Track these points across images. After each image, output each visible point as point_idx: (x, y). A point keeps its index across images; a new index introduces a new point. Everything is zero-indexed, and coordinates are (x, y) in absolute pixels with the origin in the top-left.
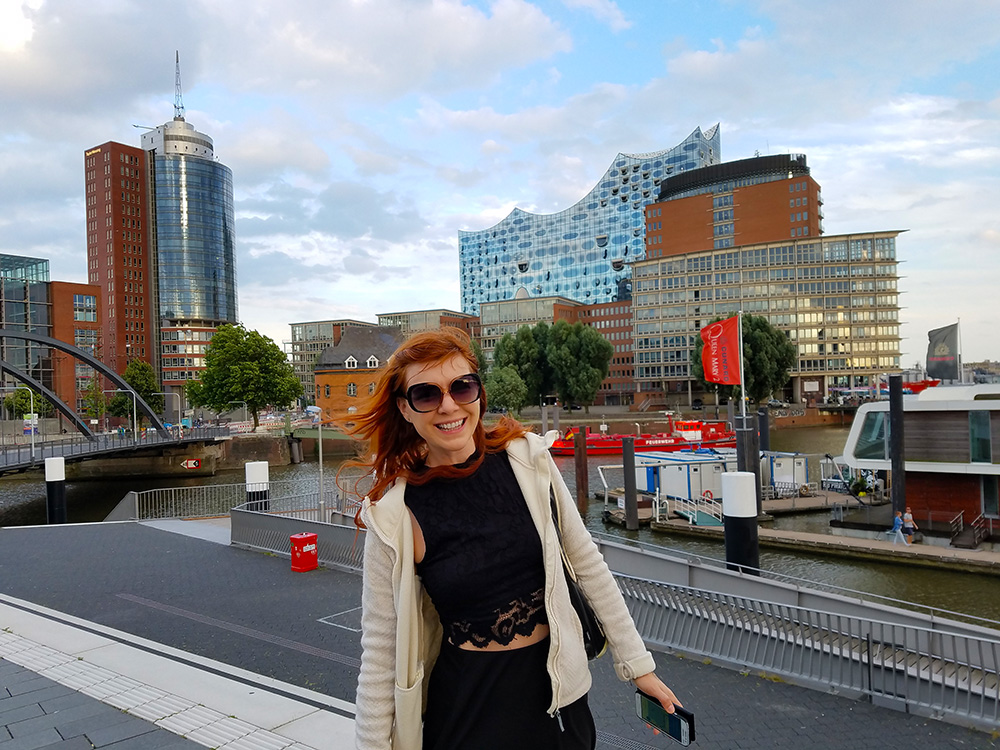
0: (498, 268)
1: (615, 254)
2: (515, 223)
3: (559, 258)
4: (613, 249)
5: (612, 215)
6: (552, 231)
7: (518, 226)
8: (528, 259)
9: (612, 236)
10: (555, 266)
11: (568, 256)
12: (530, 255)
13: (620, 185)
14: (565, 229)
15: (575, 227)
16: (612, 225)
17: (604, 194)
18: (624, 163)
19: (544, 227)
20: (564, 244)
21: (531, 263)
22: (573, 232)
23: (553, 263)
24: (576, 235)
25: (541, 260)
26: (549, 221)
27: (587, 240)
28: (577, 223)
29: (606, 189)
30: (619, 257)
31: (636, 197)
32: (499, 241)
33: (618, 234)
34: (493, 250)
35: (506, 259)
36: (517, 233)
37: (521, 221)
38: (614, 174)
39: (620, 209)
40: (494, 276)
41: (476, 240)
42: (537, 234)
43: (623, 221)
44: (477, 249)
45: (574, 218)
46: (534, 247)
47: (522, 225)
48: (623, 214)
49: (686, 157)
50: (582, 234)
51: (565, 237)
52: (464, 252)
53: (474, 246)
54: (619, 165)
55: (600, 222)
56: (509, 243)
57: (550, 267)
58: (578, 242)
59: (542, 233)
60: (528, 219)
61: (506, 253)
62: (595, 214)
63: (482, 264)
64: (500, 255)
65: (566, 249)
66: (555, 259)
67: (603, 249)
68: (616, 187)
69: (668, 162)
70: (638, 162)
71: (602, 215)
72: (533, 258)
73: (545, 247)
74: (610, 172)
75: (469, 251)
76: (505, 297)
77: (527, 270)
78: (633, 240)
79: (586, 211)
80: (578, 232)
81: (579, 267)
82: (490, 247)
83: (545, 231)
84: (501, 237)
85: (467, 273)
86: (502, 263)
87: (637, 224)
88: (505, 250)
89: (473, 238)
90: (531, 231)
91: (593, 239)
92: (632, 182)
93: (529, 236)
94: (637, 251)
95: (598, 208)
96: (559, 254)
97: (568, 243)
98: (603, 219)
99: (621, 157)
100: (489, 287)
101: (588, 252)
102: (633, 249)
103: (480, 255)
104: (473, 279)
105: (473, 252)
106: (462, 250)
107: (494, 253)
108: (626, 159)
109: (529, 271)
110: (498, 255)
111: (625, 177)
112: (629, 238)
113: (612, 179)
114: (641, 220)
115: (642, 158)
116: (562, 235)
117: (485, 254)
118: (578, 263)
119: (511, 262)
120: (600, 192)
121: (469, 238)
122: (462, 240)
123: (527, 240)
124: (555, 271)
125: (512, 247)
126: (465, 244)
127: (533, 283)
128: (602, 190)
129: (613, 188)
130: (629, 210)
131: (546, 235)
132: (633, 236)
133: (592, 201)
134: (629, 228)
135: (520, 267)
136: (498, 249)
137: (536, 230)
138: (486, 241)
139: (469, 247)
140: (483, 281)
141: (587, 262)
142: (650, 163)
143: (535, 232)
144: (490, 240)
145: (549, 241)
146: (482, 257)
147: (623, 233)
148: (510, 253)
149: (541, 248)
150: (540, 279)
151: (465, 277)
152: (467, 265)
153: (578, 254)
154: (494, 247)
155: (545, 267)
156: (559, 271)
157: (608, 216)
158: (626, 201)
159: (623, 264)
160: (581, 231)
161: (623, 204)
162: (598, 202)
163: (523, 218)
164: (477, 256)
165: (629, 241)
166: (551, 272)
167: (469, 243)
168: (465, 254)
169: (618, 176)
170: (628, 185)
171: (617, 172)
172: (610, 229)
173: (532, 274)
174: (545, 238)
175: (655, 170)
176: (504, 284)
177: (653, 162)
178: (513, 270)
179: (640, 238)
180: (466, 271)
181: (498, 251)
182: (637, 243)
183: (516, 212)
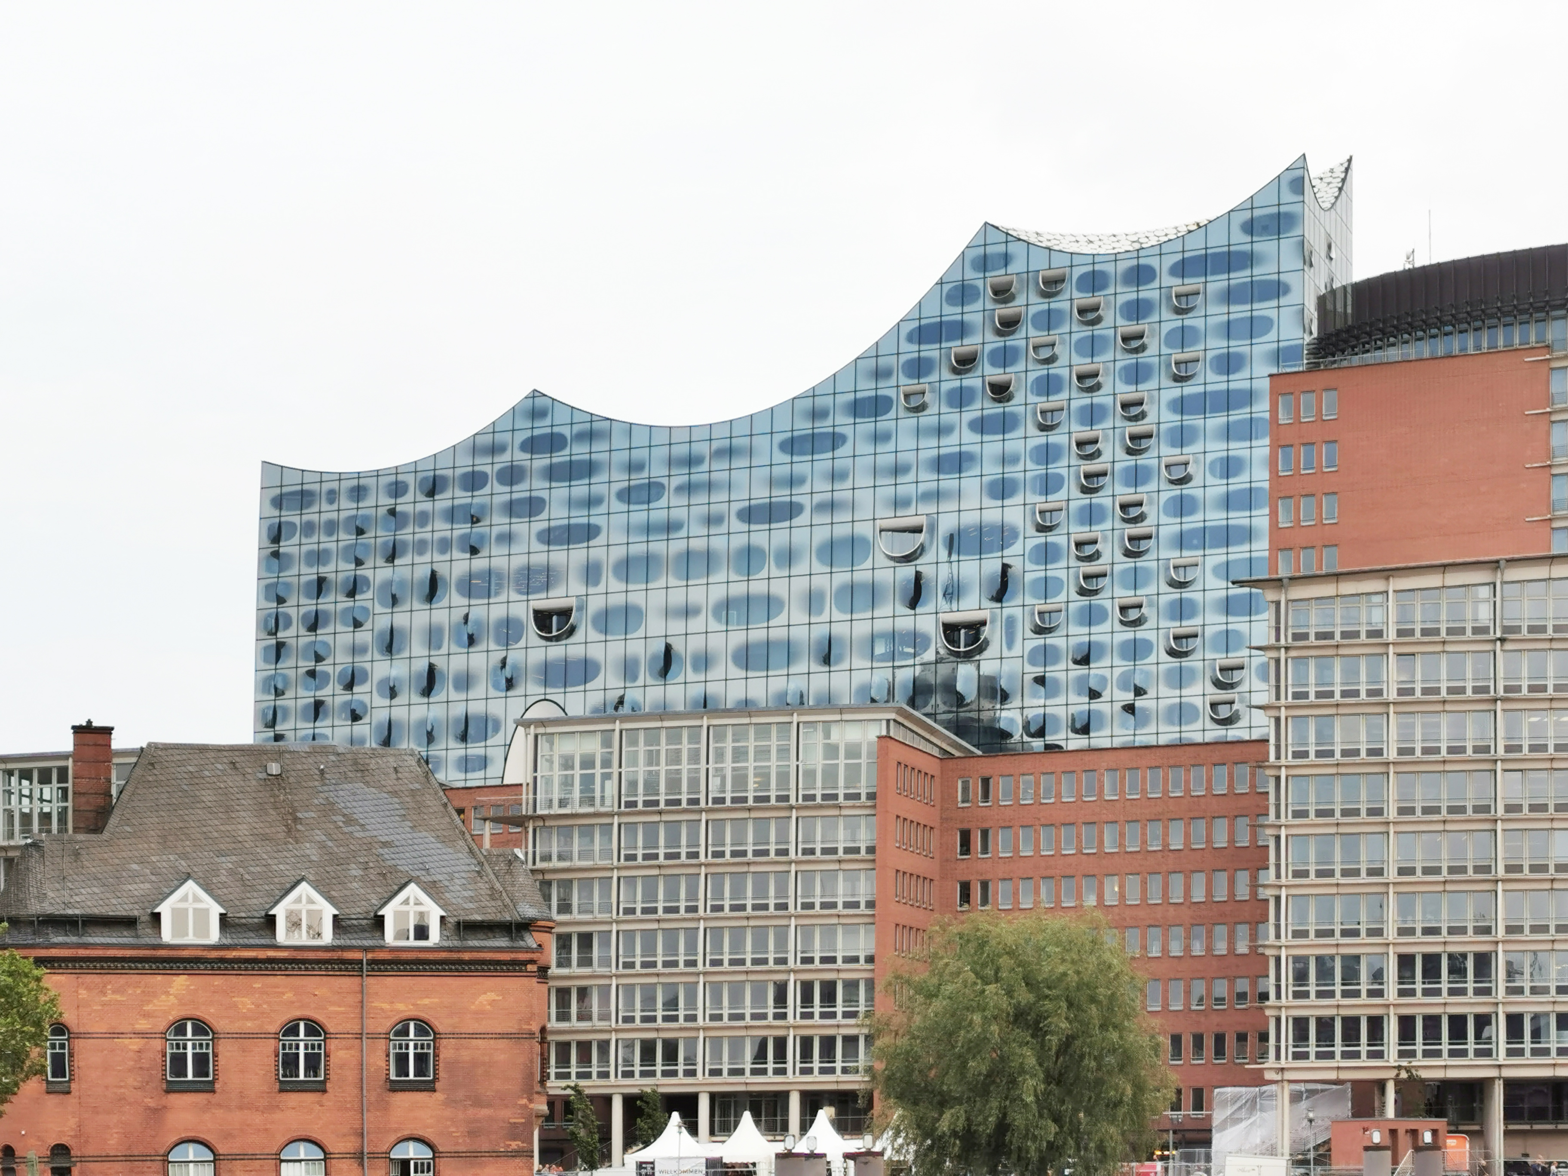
0: (440, 616)
1: (953, 592)
2: (532, 445)
3: (718, 593)
4: (947, 572)
5: (950, 445)
6: (689, 488)
7: (542, 461)
8: (577, 587)
9: (947, 524)
10: (696, 624)
11: (758, 587)
12: (591, 573)
13: (981, 339)
14: (749, 486)
15: (793, 481)
16: (949, 482)
17: (919, 368)
19: (658, 471)
20: (739, 541)
21: (595, 604)
22: (782, 495)
23: (688, 612)
24: (792, 510)
25: (637, 598)
26: (681, 450)
27: (842, 531)
28: (802, 465)
29: (931, 351)
30: (971, 607)
31: (1048, 385)
32: (451, 515)
33: (970, 518)
34: (421, 547)
35: (480, 585)
36: (538, 486)
37: (554, 442)
38: (960, 294)
39: (981, 426)
40: (418, 649)
41: (345, 503)
42: (627, 495)
43: (992, 471)
44: (346, 538)
45: (791, 446)
46: (611, 547)
47: (561, 457)
48: (993, 445)
49: (1249, 259)
50: (820, 507)
51: (749, 515)
52: (287, 547)
53: (331, 527)
54: (984, 263)
55: (898, 470)
56: (499, 523)
57: (677, 626)
58: (800, 537)
59: (650, 492)
60: (590, 436)
61: (479, 563)
62: (878, 438)
63: (364, 598)
64: (455, 567)
65: (749, 560)
66: (697, 595)
67: (907, 572)
68: (969, 344)
69: (1182, 269)
70: (1059, 262)
71: (906, 442)
72: (601, 588)
73: (658, 547)
74: (946, 288)
75: (310, 544)
76: (464, 737)
77: (572, 631)
78: (1031, 543)
79: (843, 423)
80: (805, 500)
81: (799, 634)
82: (406, 535)
83: (662, 486)
84: (462, 497)
85: (292, 632)
86: (458, 600)
87: (1048, 485)
88: (474, 551)
89: (332, 496)
90: (599, 484)
91: (864, 529)
92: (1032, 332)
93: (591, 502)
94: (1046, 587)
95: (892, 414)
96: (719, 576)
97: (760, 536)
98: (910, 457)
99: (993, 236)
100: (393, 693)
101: (842, 577)
102: (1029, 577)
103: (359, 562)
104: (319, 658)
105: (327, 552)
106: (276, 539)
107: (427, 558)
108: (1013, 248)
109: (578, 636)
110: (442, 570)
111: (1007, 310)
112: (1014, 534)
113: (952, 313)
114: (1064, 472)
115: (1074, 248)
116: (736, 507)
117: (380, 562)
118: (799, 616)
119: (503, 598)
120: (903, 358)
121: (311, 494)
122: (278, 502)
123: (580, 518)
124: (696, 644)
125: (508, 538)
126: (292, 517)
127: (597, 683)
128: (910, 350)
129: (957, 347)
130: (1019, 433)
131: (663, 502)
132: (1031, 531)
133: (867, 389)
134: (1018, 499)
135: (543, 619)
136: (445, 545)
137: (621, 480)
138: (392, 512)
139: (309, 528)
140: (368, 666)
141: (837, 615)
142: (1109, 268)
143: (616, 487)
144: (409, 508)
145: (678, 526)
146: (369, 573)
147: (992, 516)
148: (499, 563)
149: (639, 549)
150: (629, 669)
151: (280, 647)
152: (292, 601)
153: (800, 585)
154: (425, 534)
155: (655, 626)
156: (716, 642)
157: (930, 448)
158: (1009, 398)
159: (986, 632)
160: (817, 498)
161: (994, 409)
162: (892, 393)
163: (566, 431)
164: (343, 566)
165: (1016, 548)
166: (678, 646)
167: (311, 515)
168: (289, 556)
169: (978, 306)
170: (1017, 340)
171: (975, 288)
172: (937, 495)
173: (596, 652)
174: (658, 515)
175: (1128, 295)
176: (465, 682)
177: (1122, 266)
178: (508, 631)
179: (1062, 540)
180: (288, 625)
181: (443, 551)
182: (1047, 554)
183: (536, 406)
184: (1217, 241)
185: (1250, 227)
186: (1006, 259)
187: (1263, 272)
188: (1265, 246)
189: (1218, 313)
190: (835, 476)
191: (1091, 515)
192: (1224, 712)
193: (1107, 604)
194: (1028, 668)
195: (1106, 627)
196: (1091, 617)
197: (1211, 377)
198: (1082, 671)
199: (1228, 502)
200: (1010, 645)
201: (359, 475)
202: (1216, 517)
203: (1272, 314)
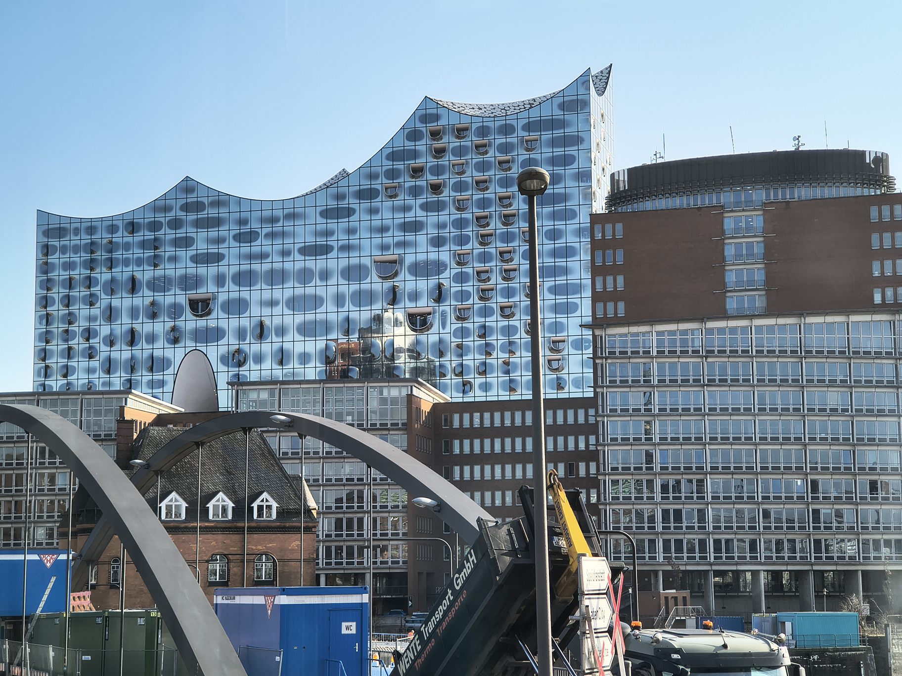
0: (138, 301)
1: (415, 296)
2: (186, 208)
3: (288, 293)
4: (410, 286)
5: (410, 216)
6: (272, 235)
7: (192, 217)
8: (212, 288)
9: (409, 259)
10: (277, 310)
11: (310, 291)
12: (220, 280)
13: (426, 160)
14: (304, 234)
15: (328, 233)
16: (410, 237)
17: (392, 174)
18: (437, 117)
19: (255, 225)
20: (299, 265)
21: (222, 297)
22: (321, 241)
23: (272, 303)
24: (327, 249)
25: (245, 295)
26: (267, 214)
27: (354, 261)
28: (332, 225)
29: (399, 165)
30: (423, 304)
31: (460, 187)
32: (143, 245)
33: (422, 257)
34: (126, 263)
35: (159, 285)
36: (191, 231)
37: (198, 206)
38: (413, 135)
39: (426, 207)
40: (126, 319)
41: (84, 235)
42: (239, 237)
43: (433, 232)
44: (85, 255)
45: (326, 214)
46: (231, 266)
47: (203, 215)
48: (433, 218)
49: (563, 124)
50: (343, 248)
51: (305, 251)
52: (52, 259)
53: (76, 249)
54: (425, 119)
55: (383, 229)
56: (168, 251)
57: (267, 311)
58: (332, 264)
59: (251, 236)
60: (218, 204)
61: (159, 273)
62: (373, 211)
63: (96, 289)
64: (145, 274)
65: (305, 276)
66: (277, 294)
67: (388, 284)
68: (420, 162)
69: (528, 127)
70: (465, 121)
71: (387, 215)
72: (226, 289)
73: (256, 267)
74: (406, 131)
75: (65, 258)
76: (151, 369)
77: (209, 313)
78: (454, 272)
79: (353, 202)
80: (334, 244)
81: (332, 317)
82: (118, 255)
83: (258, 233)
84: (150, 236)
85: (55, 307)
86: (147, 292)
87: (462, 240)
88: (156, 265)
89: (77, 231)
90: (223, 231)
91: (366, 261)
92: (452, 158)
93: (219, 241)
94: (463, 296)
95: (379, 199)
96: (290, 284)
97: (310, 263)
98: (389, 222)
99: (430, 105)
100: (112, 344)
101: (354, 287)
102: (453, 290)
103: (92, 269)
104: (70, 323)
105: (74, 262)
106: (46, 254)
107: (130, 268)
108: (440, 111)
109: (214, 315)
110: (138, 275)
111: (438, 145)
112: (445, 266)
113: (409, 145)
114: (470, 234)
115: (472, 112)
116: (297, 246)
117: (104, 270)
118: (332, 308)
119: (172, 292)
120: (384, 168)
121: (64, 229)
122: (47, 233)
123: (213, 249)
124: (277, 321)
125: (174, 259)
126: (54, 242)
127: (224, 341)
128: (388, 164)
129: (412, 163)
130: (446, 212)
131: (258, 242)
132: (454, 265)
133: (366, 184)
134: (447, 248)
135: (194, 305)
136: (139, 262)
137: (235, 229)
138: (110, 242)
139: (64, 250)
140: (98, 328)
141: (352, 308)
142: (491, 124)
143: (232, 233)
144: (120, 240)
145: (267, 256)
146: (98, 276)
147: (433, 256)
148: (170, 273)
149: (245, 268)
150: (241, 334)
151: (48, 316)
152: (55, 290)
153: (332, 290)
154: (128, 255)
155: (255, 310)
156: (288, 320)
157: (399, 218)
158: (441, 193)
159: (430, 318)
160: (340, 243)
161: (433, 198)
162: (379, 187)
163: (205, 200)
164: (83, 271)
165: (446, 274)
166: (267, 322)
167: (65, 242)
168: (53, 265)
169: (423, 142)
170: (444, 161)
171: (421, 132)
172: (403, 244)
173: (223, 324)
174: (256, 249)
175: (501, 140)
176: (152, 338)
177: (498, 124)
178: (175, 311)
179: (470, 271)
180: (53, 304)
181: (139, 265)
182: (461, 278)
183: (188, 186)
184: (546, 112)
185: (563, 106)
187: (570, 131)
188: (570, 117)
189: (547, 152)
191: (485, 258)
192: (555, 365)
193: (494, 305)
194: (453, 339)
195: (494, 318)
196: (486, 312)
198: (481, 341)
199: (555, 253)
200: (444, 328)
201: (91, 220)
202: (549, 261)
203: (575, 153)
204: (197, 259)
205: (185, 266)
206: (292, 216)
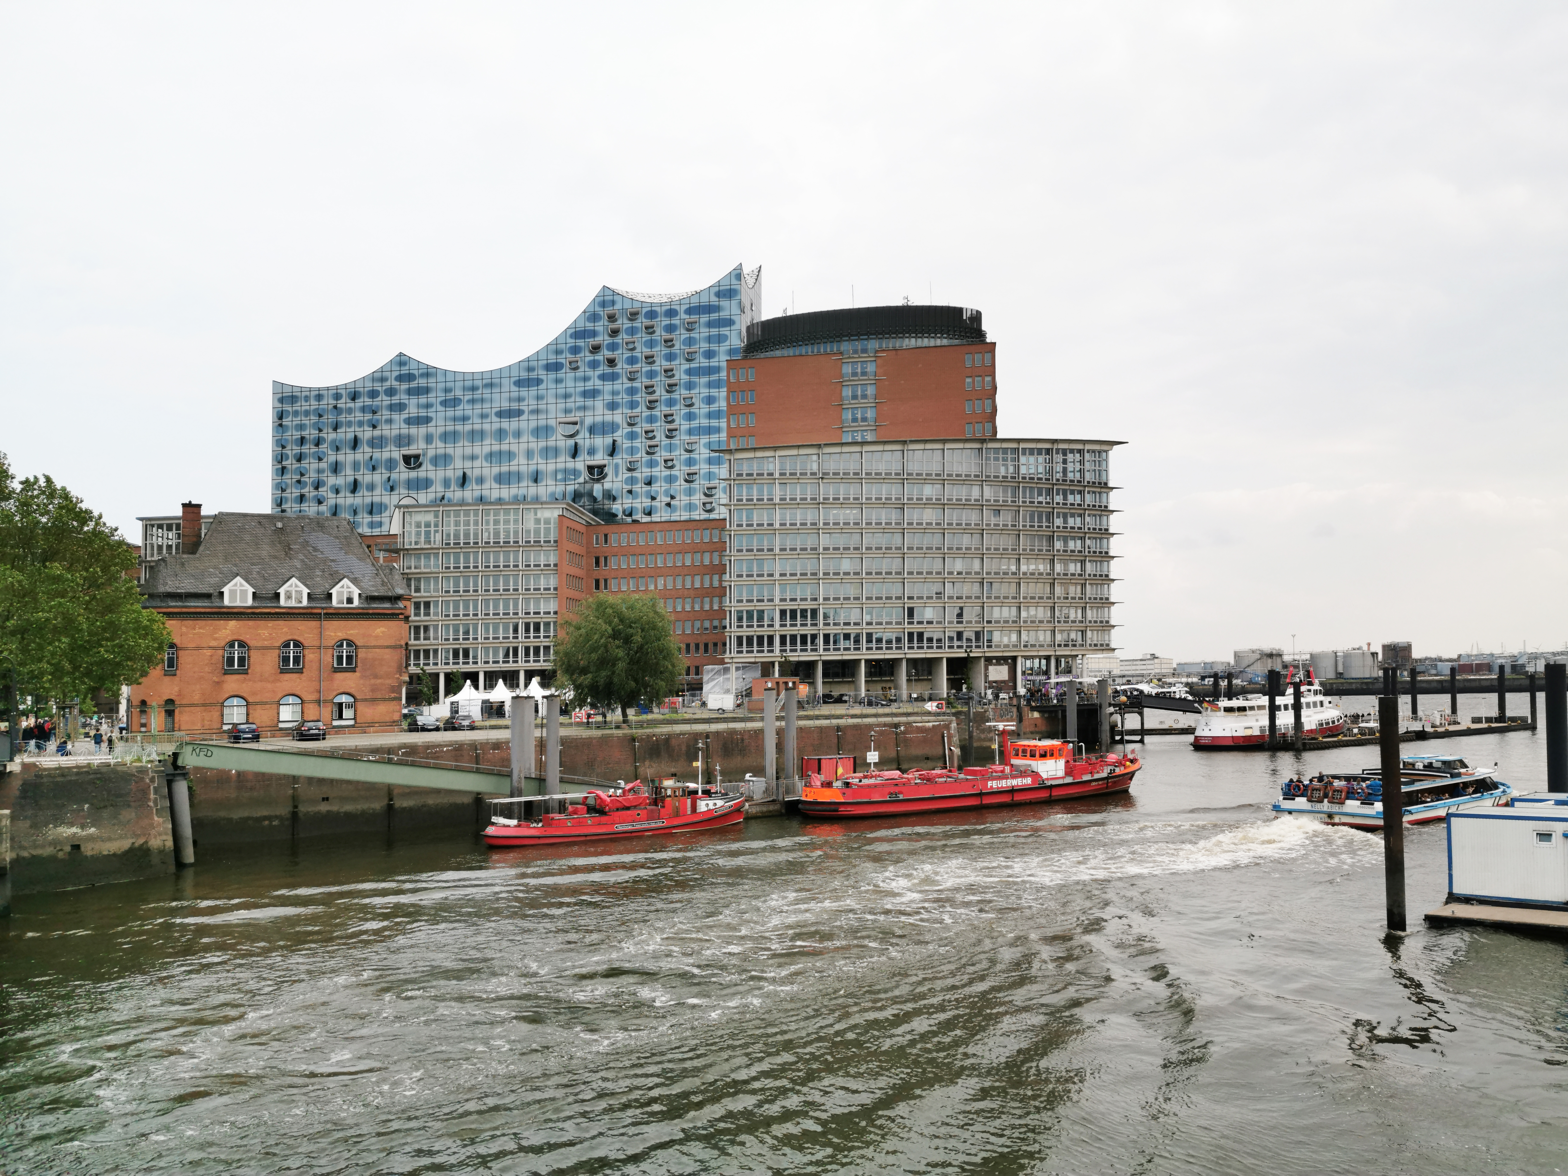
0: (359, 457)
1: (592, 452)
2: (400, 378)
3: (487, 449)
4: (589, 443)
5: (589, 385)
6: (473, 401)
7: (405, 386)
8: (422, 445)
9: (589, 421)
10: (477, 463)
11: (505, 447)
12: (429, 439)
13: (603, 339)
14: (500, 400)
15: (520, 400)
16: (589, 403)
17: (575, 350)
19: (459, 393)
20: (496, 426)
21: (431, 453)
22: (515, 406)
23: (473, 458)
24: (520, 413)
25: (450, 451)
26: (469, 384)
27: (542, 423)
28: (524, 392)
29: (580, 343)
30: (599, 459)
31: (632, 361)
32: (363, 409)
33: (599, 419)
34: (349, 424)
35: (377, 443)
37: (410, 377)
38: (593, 317)
39: (603, 377)
40: (349, 471)
41: (313, 402)
42: (444, 403)
43: (608, 398)
44: (314, 418)
45: (519, 383)
46: (438, 427)
47: (414, 384)
48: (608, 387)
50: (532, 412)
51: (500, 414)
52: (286, 422)
53: (307, 413)
54: (603, 304)
55: (566, 396)
56: (386, 414)
57: (468, 464)
58: (523, 425)
59: (455, 402)
60: (427, 375)
61: (377, 433)
62: (558, 381)
63: (323, 447)
64: (367, 434)
65: (500, 435)
66: (477, 450)
67: (571, 442)
68: (598, 340)
69: (689, 311)
70: (637, 305)
71: (570, 384)
72: (434, 446)
73: (459, 427)
74: (587, 314)
75: (297, 421)
76: (371, 513)
77: (420, 465)
78: (625, 431)
79: (542, 374)
80: (525, 408)
81: (523, 469)
82: (342, 418)
83: (460, 400)
84: (368, 401)
85: (289, 462)
86: (367, 449)
87: (633, 405)
88: (374, 427)
89: (307, 399)
90: (432, 398)
91: (552, 422)
92: (625, 336)
93: (428, 406)
94: (632, 451)
95: (564, 371)
96: (487, 442)
97: (505, 424)
98: (572, 390)
99: (607, 292)
100: (337, 492)
101: (542, 444)
102: (624, 446)
103: (320, 430)
104: (302, 475)
105: (305, 425)
106: (281, 418)
107: (352, 429)
108: (616, 298)
109: (423, 468)
110: (360, 435)
111: (614, 326)
112: (618, 426)
113: (590, 326)
114: (639, 399)
115: (643, 299)
116: (494, 410)
117: (330, 430)
118: (523, 461)
119: (388, 449)
120: (568, 345)
121: (296, 397)
122: (281, 400)
123: (423, 413)
124: (477, 472)
125: (390, 421)
126: (288, 408)
127: (432, 489)
128: (571, 342)
129: (592, 341)
130: (620, 381)
131: (461, 407)
132: (625, 425)
133: (552, 358)
134: (619, 411)
135: (407, 459)
136: (361, 424)
137: (441, 396)
138: (335, 407)
139: (296, 414)
140: (325, 479)
141: (540, 461)
142: (658, 309)
143: (439, 399)
144: (343, 406)
145: (468, 418)
146: (325, 436)
147: (608, 418)
148: (386, 433)
149: (450, 428)
150: (446, 483)
151: (283, 469)
152: (289, 447)
153: (523, 446)
154: (351, 418)
155: (458, 464)
156: (486, 472)
157: (581, 387)
158: (615, 365)
159: (606, 470)
160: (531, 408)
161: (609, 370)
162: (563, 361)
163: (416, 372)
164: (313, 432)
165: (619, 433)
166: (469, 473)
167: (297, 407)
168: (287, 426)
169: (601, 323)
170: (618, 340)
171: (600, 315)
172: (584, 408)
173: (431, 475)
174: (459, 413)
175: (666, 322)
176: (371, 487)
177: (664, 308)
178: (391, 464)
179: (639, 430)
180: (287, 459)
181: (360, 426)
182: (632, 436)
183: (402, 360)
184: (704, 300)
185: (718, 294)
186: (613, 303)
187: (724, 314)
188: (724, 303)
189: (704, 332)
190: (539, 398)
191: (651, 419)
192: (708, 507)
193: (659, 459)
194: (625, 486)
195: (658, 469)
196: (652, 464)
197: (702, 360)
198: (648, 488)
199: (710, 416)
200: (617, 476)
201: (319, 389)
202: (704, 422)
203: (728, 333)
204: (409, 421)
205: (398, 426)
206: (491, 385)
